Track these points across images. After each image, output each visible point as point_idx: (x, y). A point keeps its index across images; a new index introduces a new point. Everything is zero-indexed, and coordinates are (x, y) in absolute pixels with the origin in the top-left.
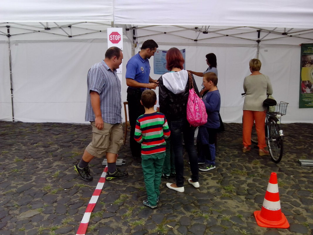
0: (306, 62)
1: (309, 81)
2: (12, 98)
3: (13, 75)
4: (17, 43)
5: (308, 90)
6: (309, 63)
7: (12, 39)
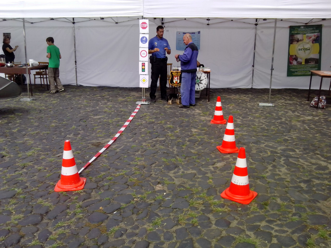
0: (294, 40)
1: (295, 55)
5: (295, 63)
6: (296, 41)
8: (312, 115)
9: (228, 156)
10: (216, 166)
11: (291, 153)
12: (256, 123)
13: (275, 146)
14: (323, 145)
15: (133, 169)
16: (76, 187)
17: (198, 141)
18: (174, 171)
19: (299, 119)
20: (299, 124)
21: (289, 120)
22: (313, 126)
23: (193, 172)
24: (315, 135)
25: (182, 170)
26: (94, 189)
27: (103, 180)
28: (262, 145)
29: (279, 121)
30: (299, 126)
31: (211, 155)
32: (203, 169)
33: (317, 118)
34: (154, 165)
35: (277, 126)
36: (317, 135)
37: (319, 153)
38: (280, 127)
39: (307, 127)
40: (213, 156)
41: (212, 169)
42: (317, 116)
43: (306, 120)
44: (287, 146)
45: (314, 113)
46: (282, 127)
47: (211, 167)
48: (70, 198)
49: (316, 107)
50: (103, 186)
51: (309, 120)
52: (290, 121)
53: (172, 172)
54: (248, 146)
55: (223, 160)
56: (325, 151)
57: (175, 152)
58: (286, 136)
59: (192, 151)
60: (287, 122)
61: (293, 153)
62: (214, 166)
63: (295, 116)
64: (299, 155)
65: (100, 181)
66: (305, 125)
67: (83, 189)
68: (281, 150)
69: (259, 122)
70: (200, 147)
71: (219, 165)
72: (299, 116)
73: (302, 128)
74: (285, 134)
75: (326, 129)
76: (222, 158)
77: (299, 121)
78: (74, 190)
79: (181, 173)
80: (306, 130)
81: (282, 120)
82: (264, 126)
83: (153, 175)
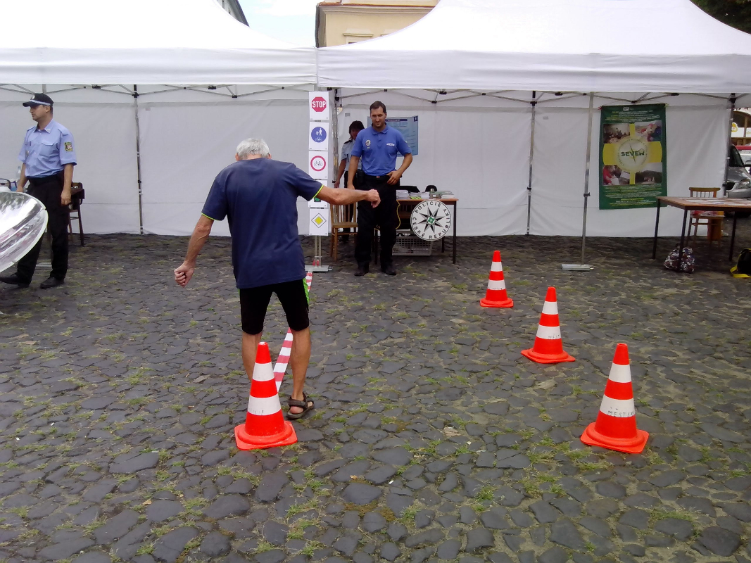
2: (140, 196)
3: (141, 158)
4: (148, 106)
7: (140, 100)
8: (676, 286)
9: (553, 368)
10: (540, 387)
11: (671, 358)
12: (574, 304)
13: (634, 347)
14: (723, 341)
15: (378, 400)
16: (283, 439)
17: (476, 342)
18: (462, 400)
19: (655, 294)
20: (658, 302)
21: (636, 297)
22: (686, 307)
23: (499, 400)
24: (701, 323)
25: (476, 399)
26: (320, 440)
27: (328, 424)
28: (606, 345)
29: (617, 298)
30: (658, 307)
31: (518, 367)
32: (517, 395)
33: (687, 292)
34: (413, 392)
35: (617, 307)
36: (704, 323)
37: (721, 355)
38: (624, 311)
39: (676, 309)
40: (523, 370)
41: (534, 393)
42: (685, 287)
43: (668, 296)
44: (656, 345)
45: (677, 282)
46: (629, 310)
47: (530, 390)
48: (281, 461)
49: (677, 269)
50: (336, 435)
51: (673, 295)
52: (638, 298)
53: (459, 402)
54: (580, 348)
55: (547, 376)
56: (731, 352)
57: (442, 364)
58: (644, 326)
59: (478, 361)
60: (632, 300)
61: (675, 358)
62: (536, 388)
63: (642, 288)
64: (686, 362)
65: (324, 426)
66: (671, 306)
67: (297, 442)
68: (647, 353)
69: (579, 302)
70: (487, 354)
71: (545, 385)
72: (651, 288)
73: (668, 311)
74: (640, 323)
75: (714, 312)
76: (543, 372)
77: (655, 299)
78: (281, 445)
79: (476, 403)
80: (677, 314)
81: (622, 297)
82: (591, 309)
83: (424, 410)
